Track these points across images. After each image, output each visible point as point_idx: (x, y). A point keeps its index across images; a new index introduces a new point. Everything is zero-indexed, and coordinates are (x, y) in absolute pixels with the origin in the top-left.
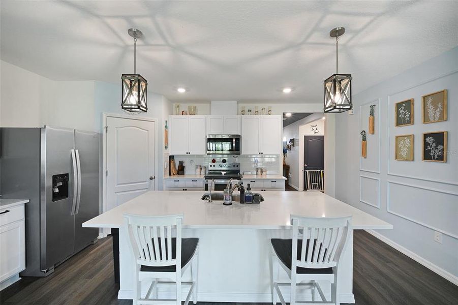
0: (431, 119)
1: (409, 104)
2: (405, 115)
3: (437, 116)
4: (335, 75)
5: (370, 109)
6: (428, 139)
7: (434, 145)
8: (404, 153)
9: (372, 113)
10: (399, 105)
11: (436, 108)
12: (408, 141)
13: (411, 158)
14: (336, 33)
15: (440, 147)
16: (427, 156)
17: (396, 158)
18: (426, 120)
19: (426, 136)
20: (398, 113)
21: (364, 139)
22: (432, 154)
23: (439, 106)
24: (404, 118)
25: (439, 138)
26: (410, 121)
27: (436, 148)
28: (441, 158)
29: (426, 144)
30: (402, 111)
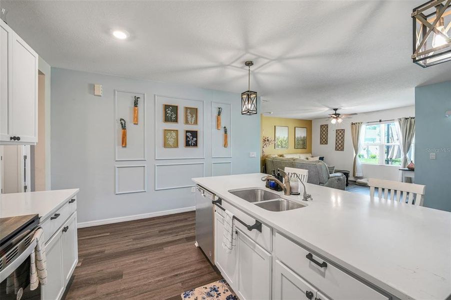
0: (190, 122)
2: (172, 115)
3: (193, 122)
4: (248, 91)
5: (134, 99)
6: (188, 134)
7: (191, 138)
8: (171, 141)
9: (136, 103)
10: (166, 107)
11: (192, 117)
12: (174, 134)
13: (176, 145)
14: (249, 64)
15: (195, 139)
16: (188, 144)
17: (165, 146)
18: (187, 122)
19: (187, 132)
20: (166, 113)
21: (123, 127)
22: (190, 143)
23: (194, 116)
24: (171, 117)
25: (195, 134)
26: (176, 120)
27: (192, 139)
28: (196, 145)
29: (187, 137)
30: (169, 112)
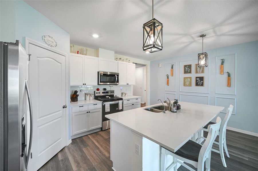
0: (199, 72)
1: (190, 66)
2: (188, 70)
3: (201, 71)
5: (171, 66)
6: (197, 79)
8: (187, 83)
9: (172, 67)
10: (185, 66)
12: (189, 79)
13: (190, 85)
15: (202, 82)
16: (197, 84)
17: (184, 85)
18: (197, 72)
20: (185, 69)
21: (168, 78)
22: (199, 84)
24: (187, 71)
25: (202, 79)
26: (190, 72)
27: (200, 82)
28: (202, 85)
29: (196, 80)
30: (187, 68)
